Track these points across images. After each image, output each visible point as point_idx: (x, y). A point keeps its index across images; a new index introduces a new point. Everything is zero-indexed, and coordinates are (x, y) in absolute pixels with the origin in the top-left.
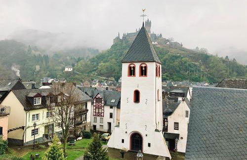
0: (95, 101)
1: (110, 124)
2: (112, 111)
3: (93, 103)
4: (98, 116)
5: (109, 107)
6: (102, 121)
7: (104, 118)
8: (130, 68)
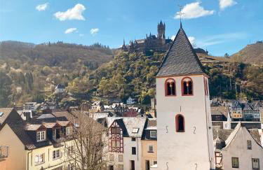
0: (110, 132)
1: (133, 162)
2: (134, 144)
3: (108, 134)
4: (116, 151)
5: (130, 139)
6: (121, 159)
7: (125, 155)
8: (168, 84)
